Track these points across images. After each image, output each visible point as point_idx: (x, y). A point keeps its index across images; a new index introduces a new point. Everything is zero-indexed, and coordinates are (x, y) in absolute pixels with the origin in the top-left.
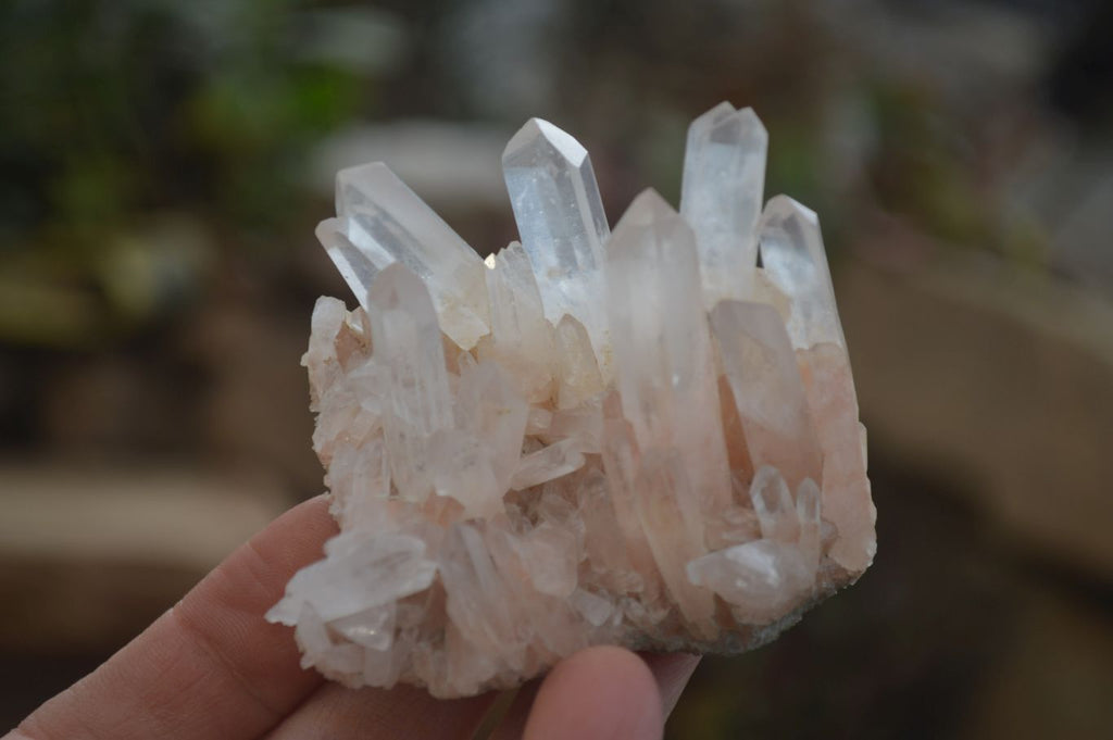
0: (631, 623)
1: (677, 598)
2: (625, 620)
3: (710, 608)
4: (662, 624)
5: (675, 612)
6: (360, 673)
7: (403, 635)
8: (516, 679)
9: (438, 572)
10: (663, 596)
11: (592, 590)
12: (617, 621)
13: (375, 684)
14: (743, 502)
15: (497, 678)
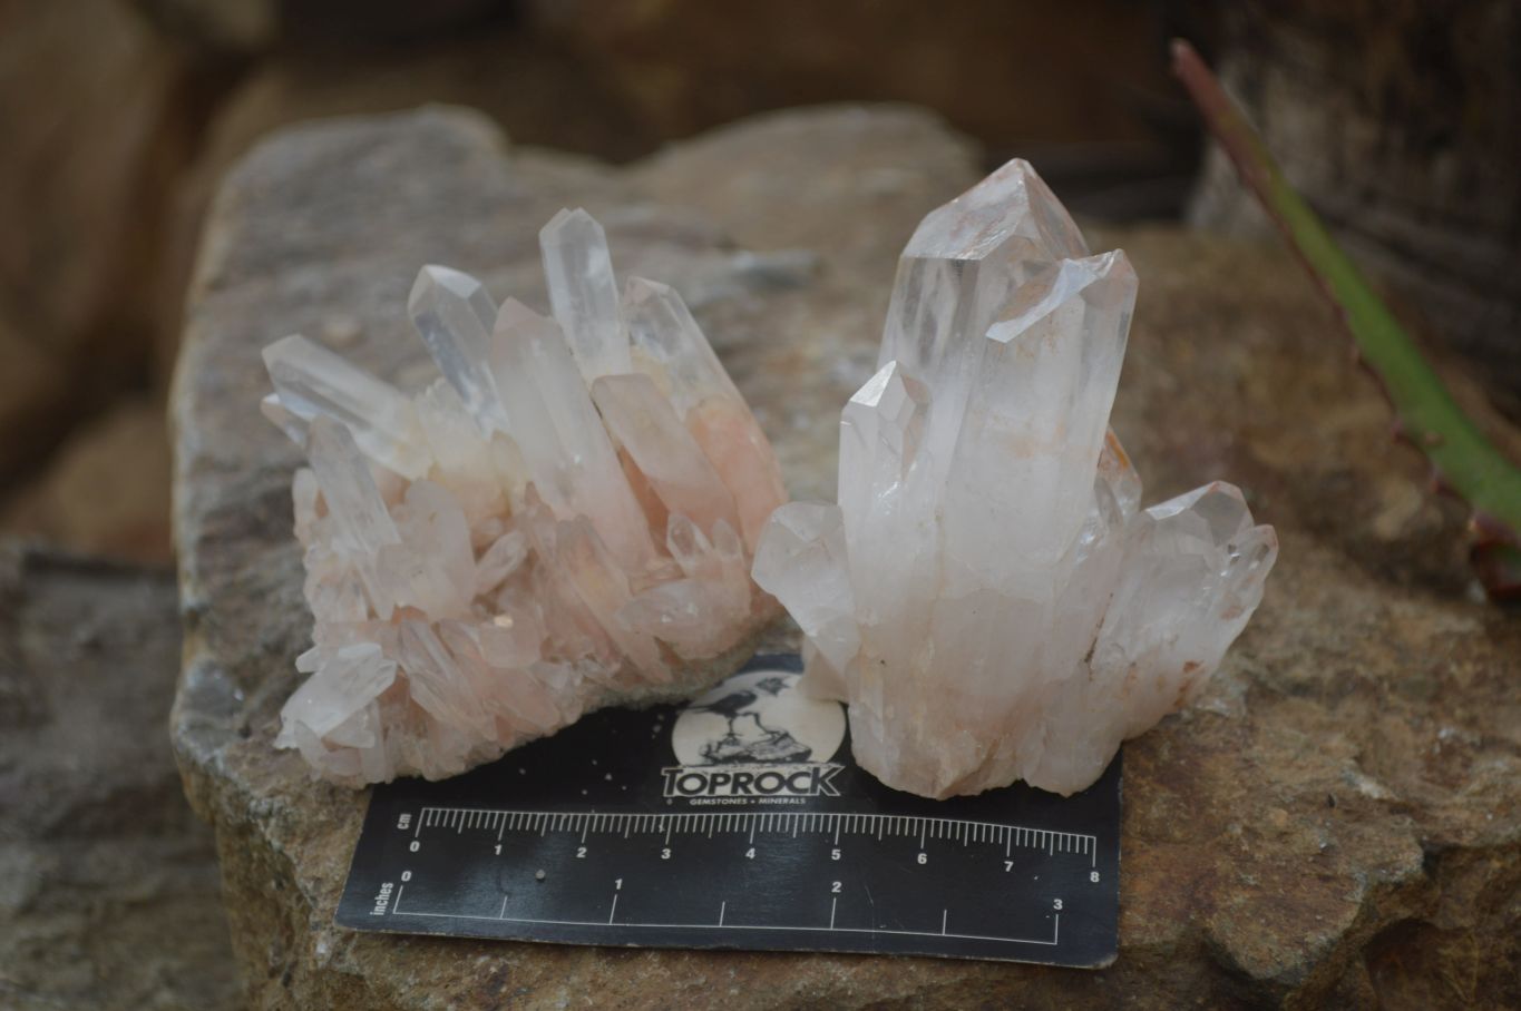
0: (592, 681)
1: (626, 650)
2: (585, 680)
3: (656, 651)
4: (617, 676)
5: (627, 662)
6: (360, 774)
7: (390, 733)
8: (497, 749)
9: (400, 668)
10: (614, 652)
11: (554, 660)
12: (578, 682)
13: (376, 781)
14: (664, 552)
15: (475, 751)
